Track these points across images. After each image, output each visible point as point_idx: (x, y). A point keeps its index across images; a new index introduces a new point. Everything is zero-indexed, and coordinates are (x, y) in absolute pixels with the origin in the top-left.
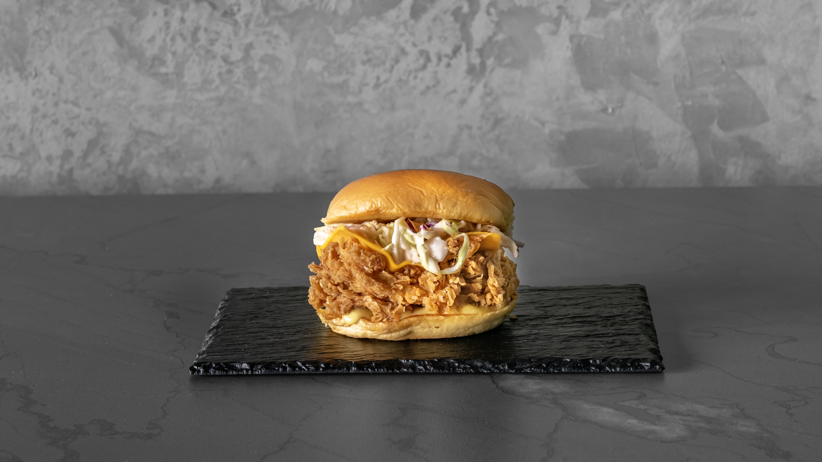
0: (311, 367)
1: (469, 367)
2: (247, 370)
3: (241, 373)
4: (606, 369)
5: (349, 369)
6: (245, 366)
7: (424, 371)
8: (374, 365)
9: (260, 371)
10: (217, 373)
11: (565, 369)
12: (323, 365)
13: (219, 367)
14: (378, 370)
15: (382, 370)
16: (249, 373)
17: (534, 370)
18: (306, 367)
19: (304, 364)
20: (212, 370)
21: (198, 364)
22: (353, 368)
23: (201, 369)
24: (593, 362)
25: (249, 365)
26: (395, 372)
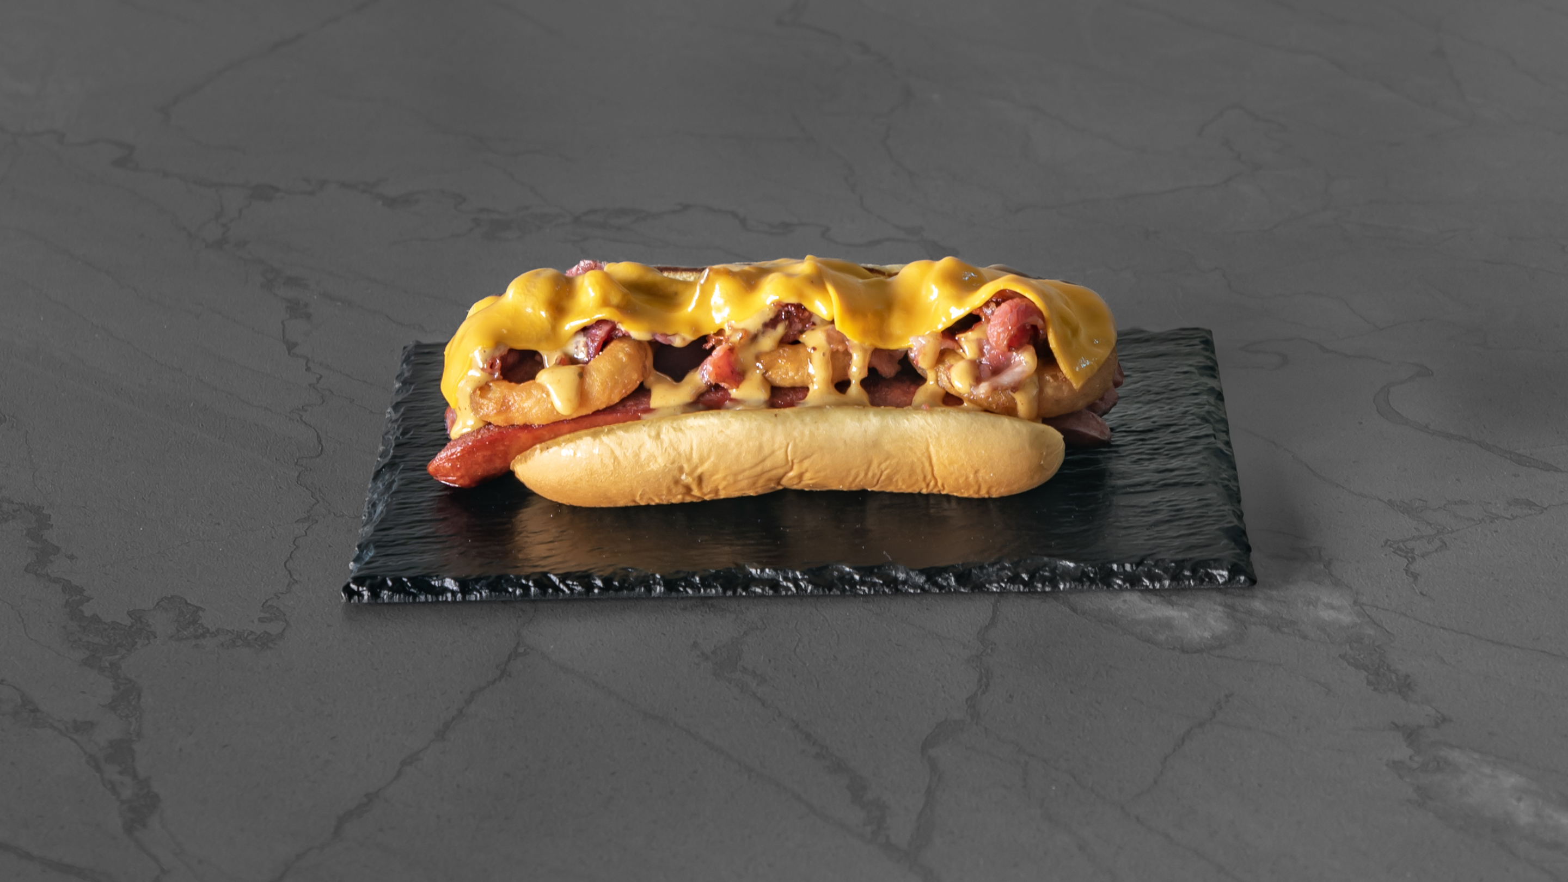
0: (576, 588)
1: (881, 582)
2: (454, 593)
3: (442, 598)
4: (1144, 584)
5: (649, 589)
6: (450, 584)
7: (795, 592)
8: (698, 582)
9: (478, 595)
10: (396, 598)
11: (1065, 585)
12: (599, 583)
13: (399, 587)
14: (705, 590)
15: (714, 591)
16: (458, 600)
17: (1006, 586)
18: (567, 586)
19: (563, 578)
20: (386, 594)
21: (359, 581)
22: (658, 588)
23: (363, 590)
24: (1118, 568)
25: (457, 584)
26: (738, 594)
